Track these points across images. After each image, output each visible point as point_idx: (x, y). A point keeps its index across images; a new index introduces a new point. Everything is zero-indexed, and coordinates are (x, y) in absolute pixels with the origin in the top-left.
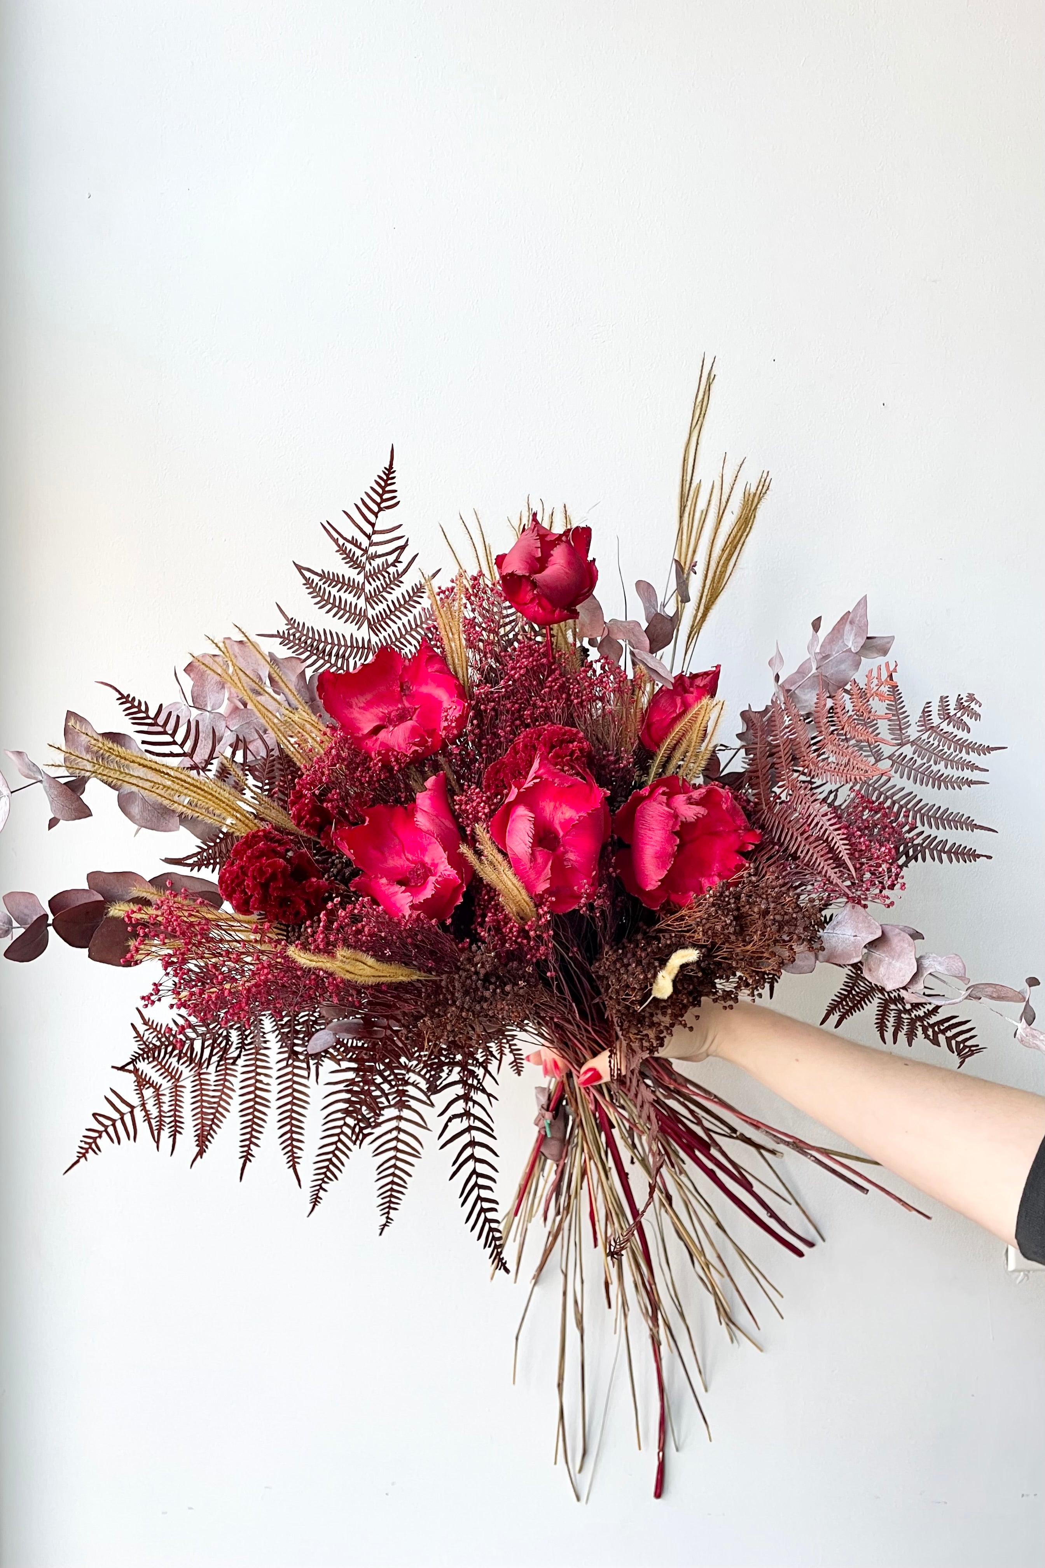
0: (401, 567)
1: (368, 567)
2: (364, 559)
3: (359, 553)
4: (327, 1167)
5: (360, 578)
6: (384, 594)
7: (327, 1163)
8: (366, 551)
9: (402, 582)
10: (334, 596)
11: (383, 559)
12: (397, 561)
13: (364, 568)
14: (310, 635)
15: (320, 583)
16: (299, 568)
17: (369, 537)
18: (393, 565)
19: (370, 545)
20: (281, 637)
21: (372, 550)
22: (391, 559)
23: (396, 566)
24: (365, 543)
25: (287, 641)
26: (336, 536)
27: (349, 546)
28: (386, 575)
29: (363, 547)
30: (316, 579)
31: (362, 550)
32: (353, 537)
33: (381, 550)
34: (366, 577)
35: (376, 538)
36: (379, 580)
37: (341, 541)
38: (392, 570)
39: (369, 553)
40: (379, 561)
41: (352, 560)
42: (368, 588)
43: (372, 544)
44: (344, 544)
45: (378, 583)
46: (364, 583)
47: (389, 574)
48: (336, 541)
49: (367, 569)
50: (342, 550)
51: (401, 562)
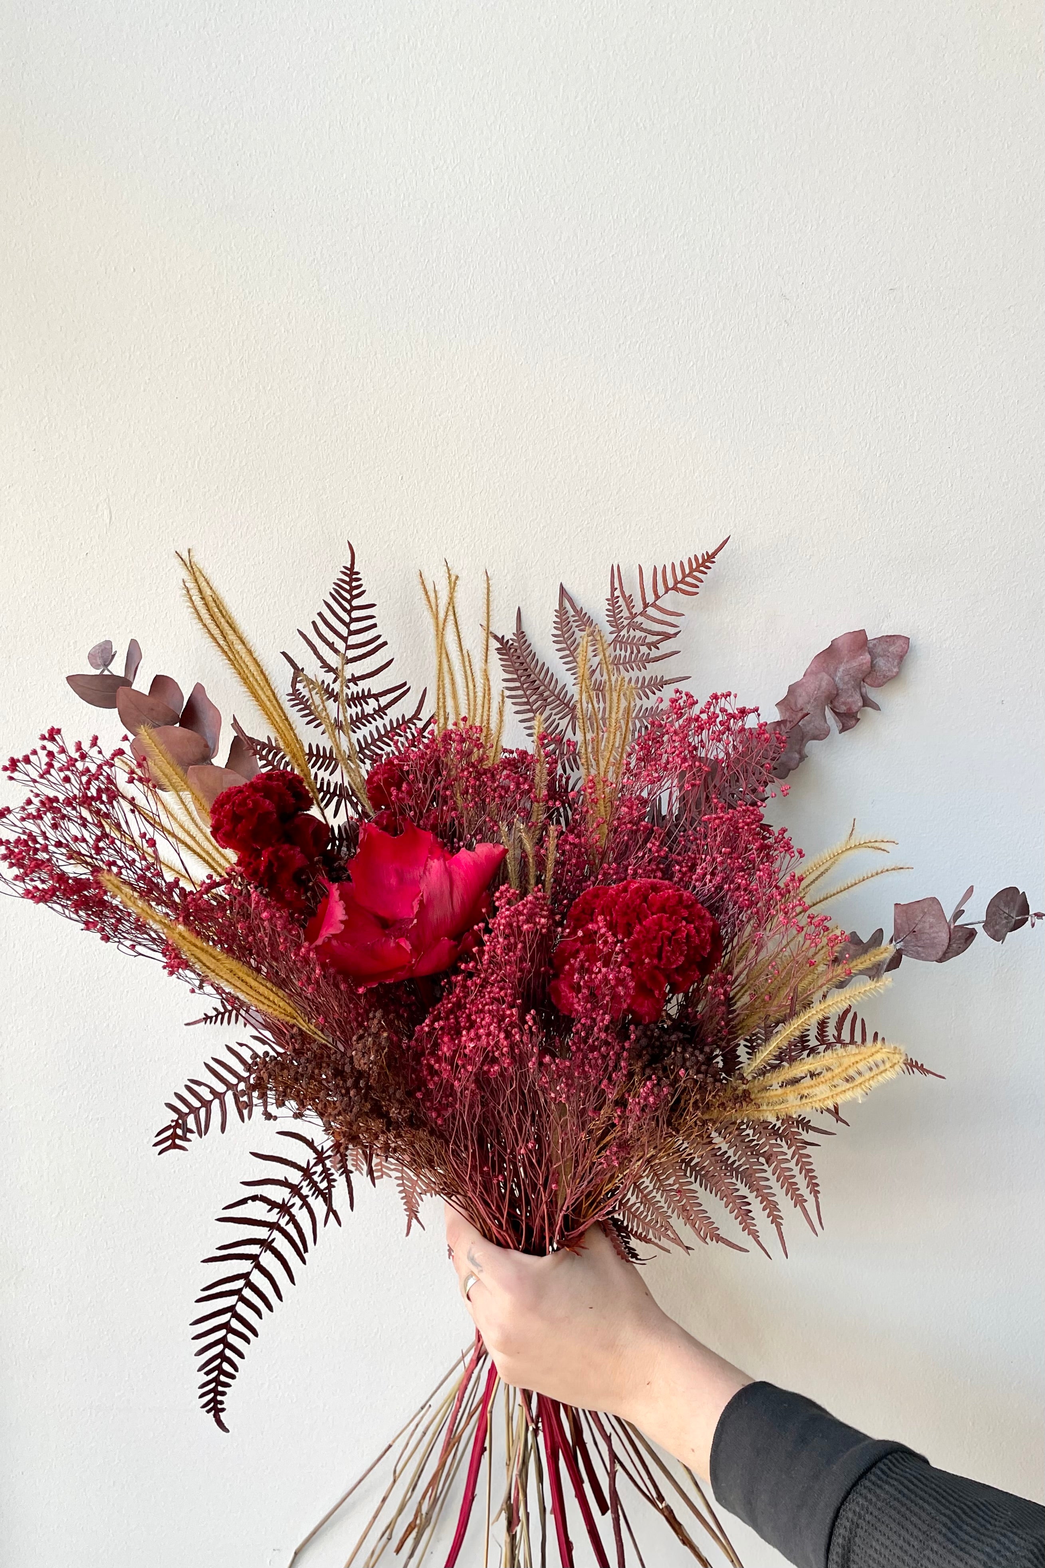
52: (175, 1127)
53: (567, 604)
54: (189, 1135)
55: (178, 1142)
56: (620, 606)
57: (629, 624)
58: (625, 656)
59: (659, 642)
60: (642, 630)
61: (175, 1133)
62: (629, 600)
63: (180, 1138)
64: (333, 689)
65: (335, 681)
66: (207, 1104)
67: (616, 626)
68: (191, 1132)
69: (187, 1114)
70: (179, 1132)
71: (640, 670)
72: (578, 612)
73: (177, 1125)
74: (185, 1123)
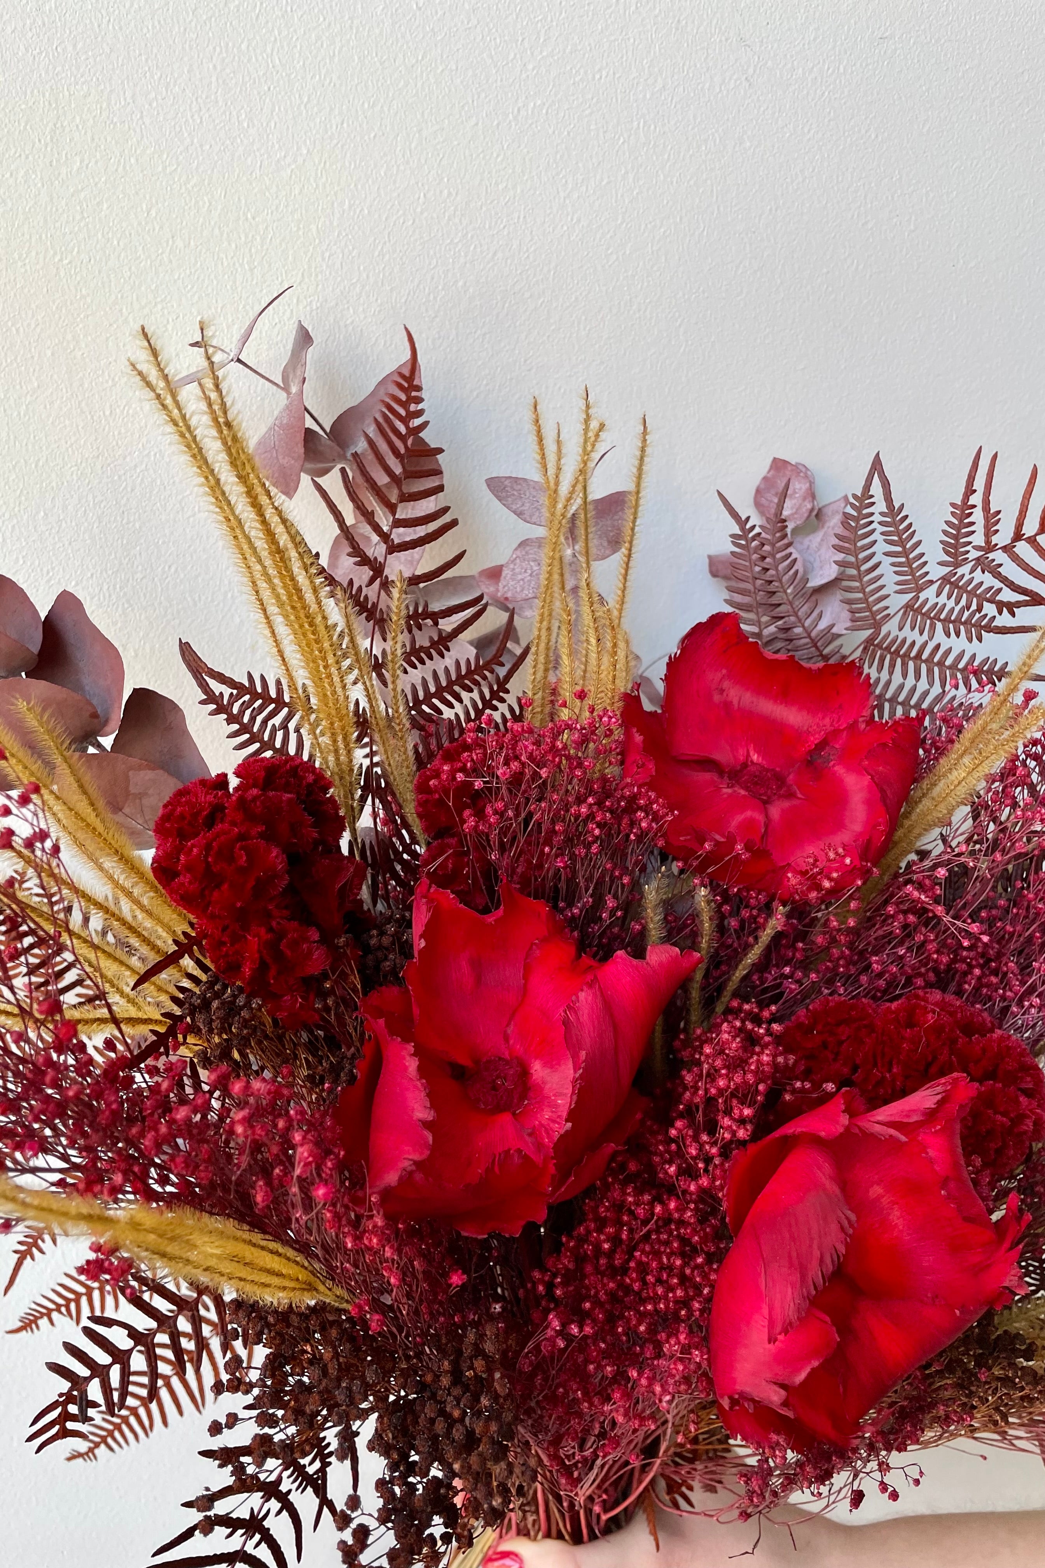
0: (1004, 620)
1: (965, 570)
2: (974, 554)
3: (978, 539)
4: (78, 1295)
5: (936, 572)
6: (939, 626)
7: (82, 1290)
8: (990, 547)
9: (980, 639)
10: (874, 554)
11: (998, 584)
12: (1011, 607)
13: (957, 565)
14: (781, 567)
15: (877, 518)
16: (877, 465)
17: (1018, 536)
18: (1001, 606)
19: (1005, 549)
20: (742, 528)
21: (999, 557)
22: (1008, 595)
23: (1000, 613)
24: (1003, 537)
25: (743, 542)
26: (979, 484)
27: (978, 516)
28: (974, 607)
29: (995, 540)
30: (881, 506)
31: (988, 542)
32: (999, 512)
33: (1010, 570)
34: (945, 580)
35: (1023, 549)
36: (957, 602)
37: (976, 499)
38: (990, 609)
39: (991, 556)
40: (989, 580)
41: (956, 538)
42: (929, 594)
43: (1006, 549)
44: (974, 506)
45: (951, 603)
46: (931, 582)
47: (980, 609)
48: (970, 491)
49: (960, 571)
50: (964, 510)
51: (1013, 615)
52: (64, 1404)
53: (876, 488)
54: (91, 1412)
55: (70, 1425)
56: (973, 523)
57: (978, 559)
58: (953, 610)
59: (1019, 604)
60: (998, 576)
61: (65, 1411)
62: (992, 520)
63: (73, 1418)
64: (366, 597)
65: (371, 582)
66: (121, 1357)
67: (954, 555)
68: (95, 1405)
69: (88, 1380)
70: (73, 1409)
71: (970, 640)
72: (892, 510)
73: (69, 1398)
74: (84, 1393)
